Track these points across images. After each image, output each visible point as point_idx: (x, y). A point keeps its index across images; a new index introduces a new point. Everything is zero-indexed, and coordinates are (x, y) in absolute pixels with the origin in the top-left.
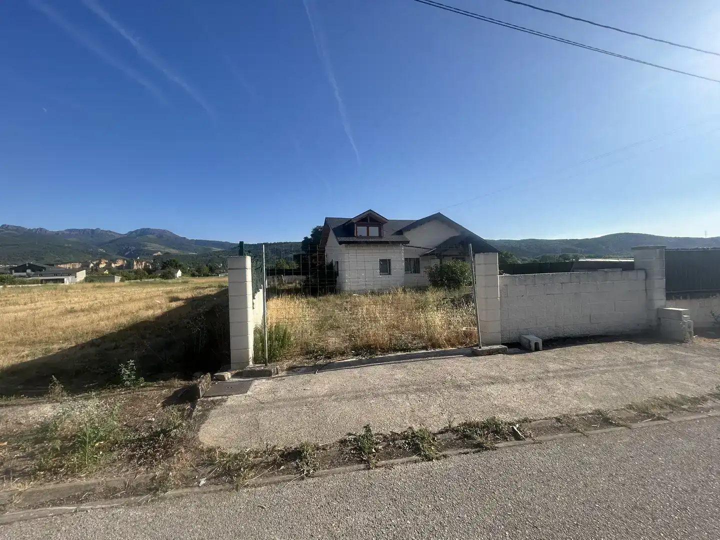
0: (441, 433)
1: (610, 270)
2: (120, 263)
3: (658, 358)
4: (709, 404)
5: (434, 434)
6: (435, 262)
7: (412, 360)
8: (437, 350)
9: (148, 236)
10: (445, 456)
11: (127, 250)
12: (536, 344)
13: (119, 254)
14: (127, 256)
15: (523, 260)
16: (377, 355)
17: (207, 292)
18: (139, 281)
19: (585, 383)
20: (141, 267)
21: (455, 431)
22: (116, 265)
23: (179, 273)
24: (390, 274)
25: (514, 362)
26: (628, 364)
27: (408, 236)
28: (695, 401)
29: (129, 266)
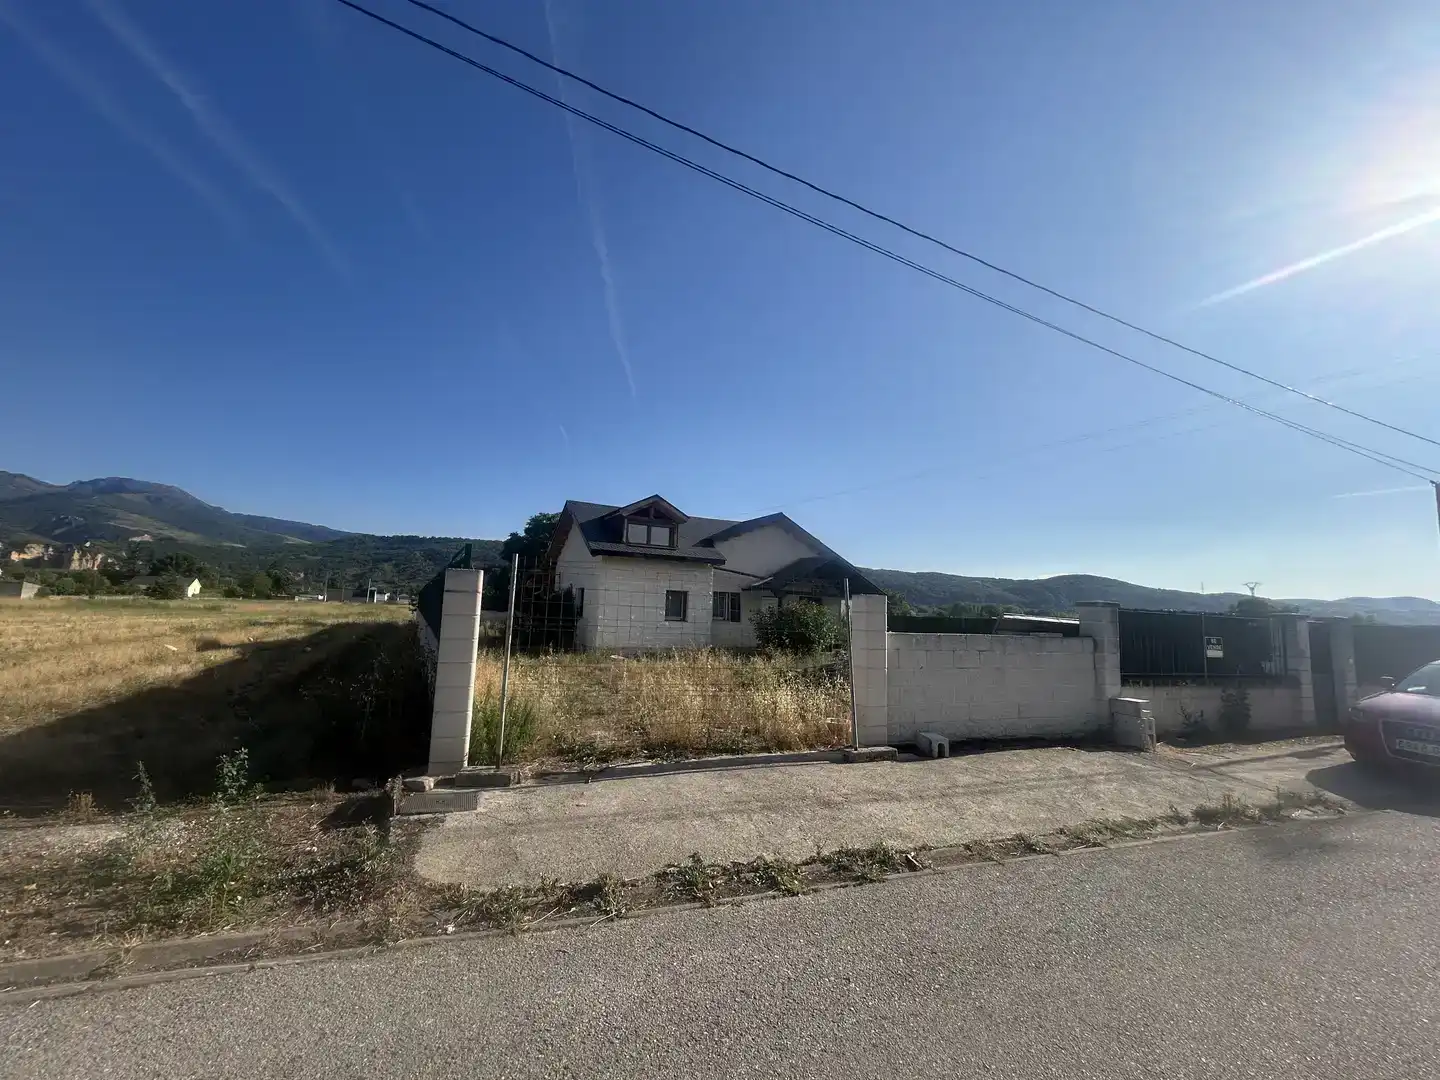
0: (806, 863)
1: (1047, 635)
2: (34, 552)
3: (1105, 769)
4: (1159, 829)
5: (797, 865)
6: (769, 604)
7: (749, 766)
8: (786, 753)
9: (123, 495)
10: (815, 891)
11: (60, 523)
12: (941, 746)
13: (35, 531)
14: (56, 538)
15: (921, 611)
16: (687, 758)
17: (281, 633)
18: (86, 598)
19: (1006, 802)
20: (94, 564)
21: (825, 861)
22: (22, 556)
23: (195, 588)
24: (684, 620)
25: (908, 772)
26: (1066, 778)
27: (722, 549)
28: (1143, 825)
29: (60, 560)
